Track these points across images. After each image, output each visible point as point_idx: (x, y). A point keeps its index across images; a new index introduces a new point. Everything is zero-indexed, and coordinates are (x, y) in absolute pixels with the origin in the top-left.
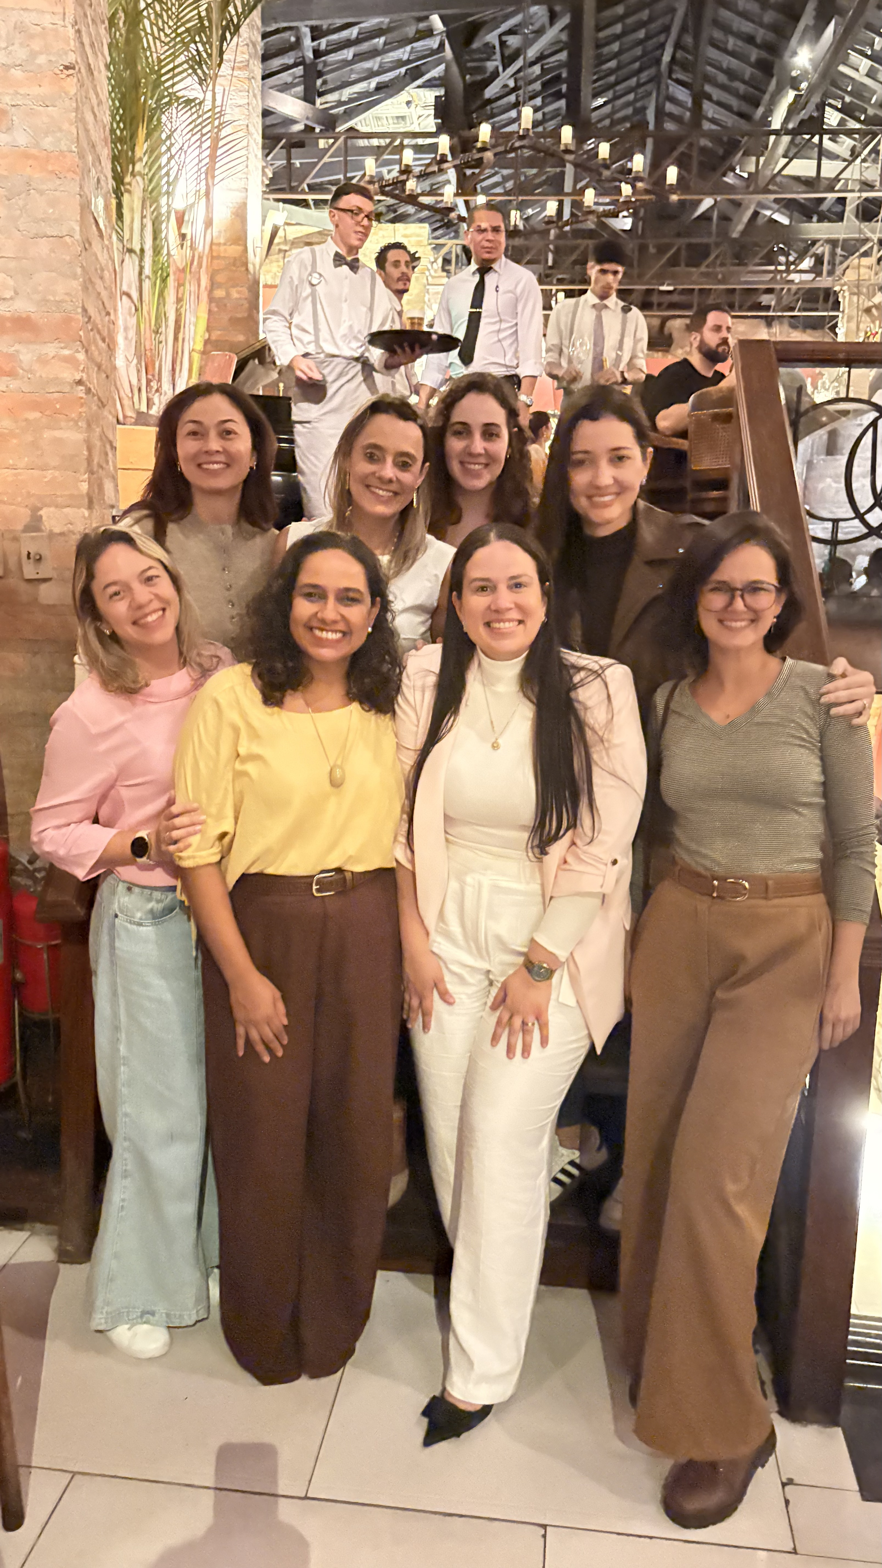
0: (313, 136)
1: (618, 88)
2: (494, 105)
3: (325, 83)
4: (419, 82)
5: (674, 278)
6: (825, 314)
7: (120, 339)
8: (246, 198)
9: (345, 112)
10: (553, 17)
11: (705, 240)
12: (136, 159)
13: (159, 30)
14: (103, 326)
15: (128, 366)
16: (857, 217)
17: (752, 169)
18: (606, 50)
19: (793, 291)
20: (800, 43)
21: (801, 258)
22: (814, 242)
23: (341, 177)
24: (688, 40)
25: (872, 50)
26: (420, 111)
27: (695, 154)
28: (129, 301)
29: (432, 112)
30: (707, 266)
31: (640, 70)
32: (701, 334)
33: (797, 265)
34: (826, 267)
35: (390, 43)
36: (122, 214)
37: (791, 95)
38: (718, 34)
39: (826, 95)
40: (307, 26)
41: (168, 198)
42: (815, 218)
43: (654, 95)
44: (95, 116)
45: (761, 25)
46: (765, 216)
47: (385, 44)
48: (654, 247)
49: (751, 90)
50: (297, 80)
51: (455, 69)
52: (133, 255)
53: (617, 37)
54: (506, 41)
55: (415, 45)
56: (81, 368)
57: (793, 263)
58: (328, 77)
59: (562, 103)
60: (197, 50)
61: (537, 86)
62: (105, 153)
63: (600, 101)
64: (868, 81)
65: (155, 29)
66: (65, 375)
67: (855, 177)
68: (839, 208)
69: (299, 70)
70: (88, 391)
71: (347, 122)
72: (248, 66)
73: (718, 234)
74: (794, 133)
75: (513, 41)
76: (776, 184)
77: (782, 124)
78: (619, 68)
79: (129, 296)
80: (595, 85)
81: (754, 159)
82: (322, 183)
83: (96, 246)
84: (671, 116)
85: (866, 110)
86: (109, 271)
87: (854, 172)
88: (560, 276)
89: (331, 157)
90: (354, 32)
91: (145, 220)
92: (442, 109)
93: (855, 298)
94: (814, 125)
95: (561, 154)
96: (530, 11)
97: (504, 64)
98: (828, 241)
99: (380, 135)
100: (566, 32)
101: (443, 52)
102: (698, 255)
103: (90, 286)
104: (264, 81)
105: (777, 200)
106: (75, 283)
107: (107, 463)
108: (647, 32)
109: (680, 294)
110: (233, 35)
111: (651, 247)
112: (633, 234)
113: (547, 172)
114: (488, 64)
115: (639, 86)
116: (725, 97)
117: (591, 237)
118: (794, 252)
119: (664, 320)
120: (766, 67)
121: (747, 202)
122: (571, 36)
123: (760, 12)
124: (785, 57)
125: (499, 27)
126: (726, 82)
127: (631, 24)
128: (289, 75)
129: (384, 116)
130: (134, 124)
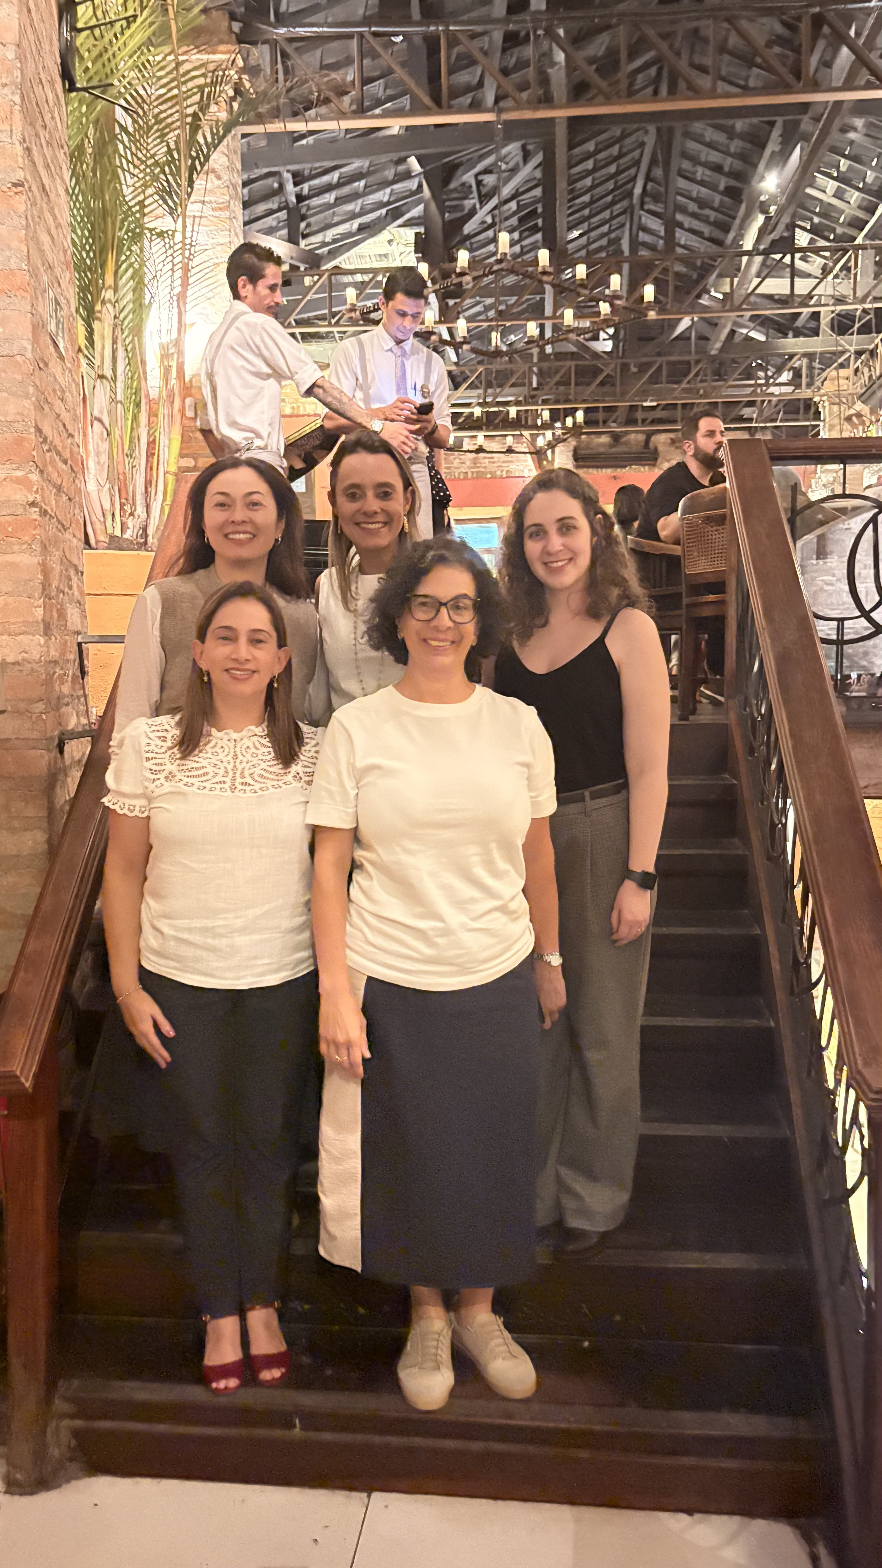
0: (299, 273)
1: (592, 220)
2: (473, 240)
3: (308, 225)
4: (400, 221)
5: (658, 396)
6: (808, 423)
7: (91, 464)
9: (330, 252)
10: (527, 156)
11: (686, 358)
12: (107, 286)
14: (64, 448)
15: (98, 490)
16: (832, 329)
17: (727, 289)
18: (579, 185)
19: (773, 403)
20: (768, 167)
21: (779, 371)
22: (792, 356)
23: (326, 311)
24: (658, 172)
25: (838, 171)
26: (401, 248)
27: (670, 278)
28: (101, 426)
29: (413, 248)
30: (689, 382)
31: (613, 203)
32: (695, 442)
33: (777, 379)
34: (804, 380)
35: (369, 187)
36: (93, 341)
37: (760, 219)
38: (686, 165)
39: (794, 216)
40: (288, 171)
42: (791, 334)
43: (628, 226)
45: (727, 153)
46: (742, 334)
47: (366, 187)
48: (635, 366)
49: (720, 216)
50: (281, 224)
51: (433, 207)
52: (104, 380)
53: (588, 173)
54: (481, 181)
55: (395, 187)
56: (35, 489)
57: (771, 377)
58: (312, 220)
59: (540, 236)
60: (168, 181)
61: (514, 221)
62: (68, 276)
63: (576, 233)
64: (835, 202)
65: (124, 161)
66: (18, 497)
67: (828, 293)
68: (813, 324)
69: (283, 215)
70: (44, 513)
71: (330, 261)
72: (229, 206)
73: (697, 353)
74: (766, 253)
75: (490, 180)
76: (749, 304)
77: (754, 245)
78: (592, 202)
79: (100, 421)
80: (571, 218)
81: (728, 280)
82: (309, 319)
83: (55, 367)
84: (645, 244)
85: (835, 229)
86: (72, 394)
87: (826, 289)
89: (315, 293)
90: (334, 177)
91: (116, 346)
92: (422, 246)
93: (835, 408)
94: (786, 245)
95: (539, 276)
96: (504, 151)
97: (481, 202)
98: (805, 355)
99: (363, 271)
100: (539, 169)
101: (422, 192)
102: (679, 372)
103: (46, 407)
104: (246, 224)
105: (753, 318)
106: (27, 403)
107: (70, 588)
108: (618, 167)
109: (663, 409)
110: (202, 165)
111: (632, 367)
112: (615, 355)
113: (528, 300)
114: (466, 202)
115: (612, 218)
116: (697, 225)
117: (572, 359)
118: (772, 366)
119: (649, 435)
120: (734, 194)
121: (723, 321)
122: (544, 173)
123: (726, 142)
124: (754, 183)
125: (474, 167)
126: (696, 210)
127: (602, 160)
128: (273, 219)
129: (367, 255)
130: (104, 253)
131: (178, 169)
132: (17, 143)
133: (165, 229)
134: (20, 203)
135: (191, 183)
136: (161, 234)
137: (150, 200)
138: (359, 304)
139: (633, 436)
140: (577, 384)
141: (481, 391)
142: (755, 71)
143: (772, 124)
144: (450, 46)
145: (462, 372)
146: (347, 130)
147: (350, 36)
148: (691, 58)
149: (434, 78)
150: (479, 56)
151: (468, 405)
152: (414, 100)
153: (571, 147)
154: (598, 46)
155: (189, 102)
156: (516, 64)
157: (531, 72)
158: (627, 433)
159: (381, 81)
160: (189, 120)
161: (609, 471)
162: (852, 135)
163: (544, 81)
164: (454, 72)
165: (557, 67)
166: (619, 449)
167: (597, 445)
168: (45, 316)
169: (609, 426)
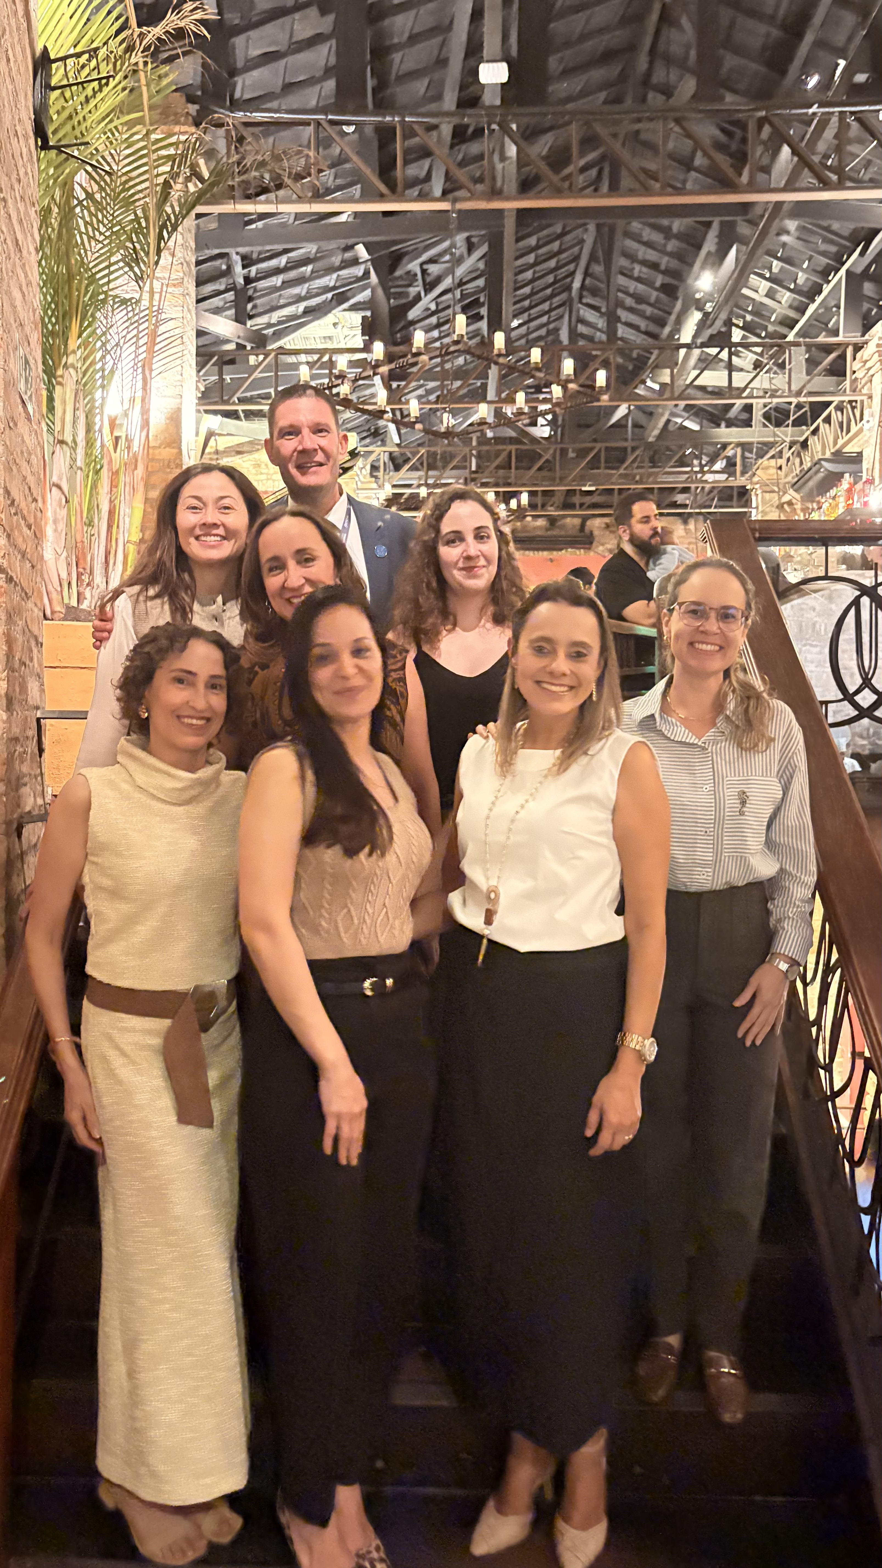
0: (244, 352)
1: (532, 311)
2: (417, 326)
3: (255, 307)
4: (346, 305)
5: (595, 481)
6: (740, 510)
7: (49, 531)
8: (181, 407)
9: (274, 333)
10: (471, 247)
11: (623, 444)
12: (69, 352)
13: (94, 229)
14: (29, 512)
15: (56, 560)
16: (767, 421)
17: (667, 380)
18: (520, 277)
19: (707, 490)
20: (703, 268)
21: (712, 461)
22: (725, 446)
24: (598, 269)
25: (771, 272)
26: (346, 332)
27: (613, 367)
28: (60, 493)
29: (360, 331)
30: (626, 469)
31: (552, 296)
32: (630, 527)
33: (711, 467)
34: (739, 468)
35: (316, 272)
36: (53, 408)
37: (697, 316)
38: (625, 263)
39: (731, 314)
40: (237, 253)
41: (103, 391)
42: (723, 424)
43: (566, 318)
44: (24, 296)
45: (663, 252)
46: (677, 423)
47: (312, 272)
48: (573, 452)
49: (656, 311)
50: (228, 305)
51: (380, 292)
52: (64, 446)
53: (530, 266)
54: (427, 270)
55: (342, 273)
56: (2, 554)
57: (705, 465)
58: (258, 302)
60: (134, 249)
62: (35, 337)
63: (518, 322)
64: (767, 301)
67: (760, 386)
68: (744, 416)
69: (230, 296)
70: (9, 579)
71: (275, 341)
72: (182, 283)
73: (633, 440)
74: (704, 347)
75: (434, 269)
76: (687, 394)
77: (692, 338)
78: (533, 294)
79: (59, 487)
80: (518, 306)
81: (668, 371)
82: (253, 397)
83: (23, 427)
84: (583, 336)
85: (767, 326)
86: (37, 457)
87: (759, 382)
88: (484, 480)
89: (260, 373)
90: (282, 261)
91: (77, 412)
92: (370, 329)
93: (766, 496)
94: (724, 340)
95: (495, 358)
96: (451, 242)
97: (425, 290)
98: (739, 444)
99: (307, 352)
100: (484, 260)
101: (369, 278)
102: (617, 458)
103: (14, 468)
104: (198, 301)
105: (688, 408)
107: (31, 660)
108: (558, 262)
109: (599, 495)
110: (170, 234)
111: (571, 452)
112: (553, 439)
113: (472, 384)
114: (411, 289)
115: (551, 310)
116: (635, 319)
117: (512, 444)
118: (706, 455)
119: (585, 519)
120: (670, 291)
121: (660, 410)
122: (489, 264)
123: (663, 242)
124: (690, 281)
125: (420, 256)
126: (634, 305)
127: (542, 255)
128: (221, 300)
129: (312, 336)
130: (68, 317)
131: (146, 236)
133: (128, 296)
135: (159, 252)
136: (124, 302)
137: (116, 267)
139: (568, 520)
140: (517, 468)
141: (421, 473)
142: (693, 174)
143: (708, 225)
144: (405, 137)
145: (403, 454)
147: (306, 123)
149: (389, 168)
150: (434, 147)
151: (409, 486)
152: (367, 189)
153: (517, 239)
154: (543, 146)
155: (161, 170)
156: (463, 160)
157: (484, 165)
158: (564, 517)
159: (332, 170)
160: (158, 188)
161: (545, 553)
162: (785, 238)
164: (407, 165)
165: (507, 162)
166: (555, 532)
167: (535, 528)
168: (16, 374)
169: (546, 511)
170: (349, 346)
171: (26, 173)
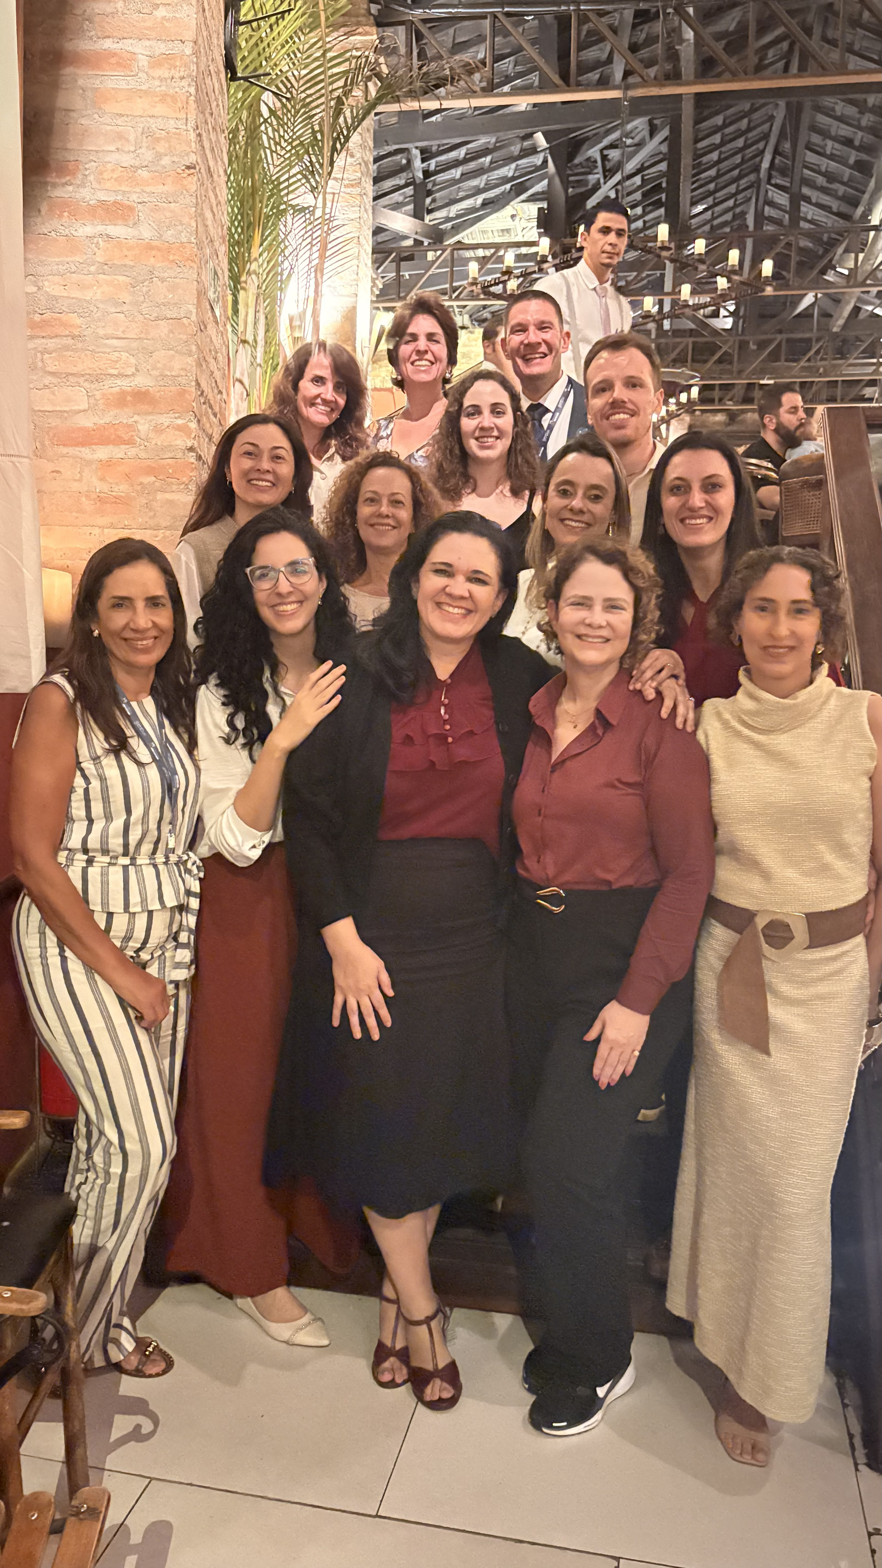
0: (422, 248)
1: (718, 195)
3: (434, 201)
4: (524, 197)
5: (773, 374)
8: (356, 303)
9: (453, 227)
10: (653, 131)
11: (807, 335)
12: (252, 258)
13: (276, 144)
14: (216, 402)
17: (852, 265)
18: (705, 159)
23: (447, 286)
24: (787, 146)
26: (524, 223)
27: (793, 254)
28: (242, 387)
29: (536, 224)
30: (809, 360)
31: (740, 177)
32: (777, 416)
35: (496, 162)
36: (238, 310)
38: (816, 139)
40: (417, 148)
41: (281, 294)
43: (753, 200)
44: (214, 215)
45: (859, 128)
46: (867, 311)
47: (491, 162)
48: (754, 344)
49: (850, 191)
50: (407, 200)
51: (557, 180)
52: (246, 345)
53: (715, 147)
54: (607, 155)
55: (519, 162)
56: (193, 436)
58: (438, 195)
59: (662, 211)
60: (311, 162)
61: (638, 196)
62: (223, 249)
63: (700, 208)
65: (272, 142)
66: (178, 442)
69: (409, 191)
70: (199, 458)
71: (453, 236)
72: (360, 183)
73: (818, 330)
75: (614, 155)
76: (875, 277)
78: (719, 175)
79: (241, 382)
80: (695, 193)
81: (853, 255)
83: (211, 330)
84: (771, 220)
86: (223, 355)
89: (436, 268)
90: (461, 153)
91: (258, 314)
92: (545, 222)
95: (658, 251)
96: (629, 127)
97: (605, 177)
99: (485, 247)
100: (666, 144)
101: (547, 167)
102: (798, 350)
103: (204, 364)
104: (375, 199)
105: (879, 294)
106: (190, 360)
108: (746, 141)
110: (343, 146)
111: (751, 343)
112: (734, 332)
113: (648, 276)
114: (590, 177)
115: (738, 192)
116: (826, 200)
117: (691, 336)
120: (864, 168)
121: (846, 297)
122: (670, 147)
123: (857, 116)
125: (601, 142)
126: (825, 184)
127: (730, 134)
128: (400, 194)
129: (490, 230)
130: (251, 228)
131: (321, 149)
132: (192, 130)
133: (306, 205)
134: (192, 184)
135: (332, 163)
136: (303, 209)
137: (294, 179)
138: (481, 279)
140: (693, 361)
144: (581, 23)
146: (475, 108)
147: (483, 17)
148: (823, 32)
149: (563, 55)
150: (607, 33)
152: (543, 77)
153: (697, 122)
154: (729, 22)
155: (335, 86)
156: (645, 40)
157: (659, 48)
158: (744, 411)
159: (512, 58)
160: (333, 103)
163: (673, 56)
164: (582, 50)
165: (684, 44)
166: (734, 428)
167: (715, 423)
168: (207, 284)
169: (725, 404)
170: (526, 239)
171: (218, 105)
